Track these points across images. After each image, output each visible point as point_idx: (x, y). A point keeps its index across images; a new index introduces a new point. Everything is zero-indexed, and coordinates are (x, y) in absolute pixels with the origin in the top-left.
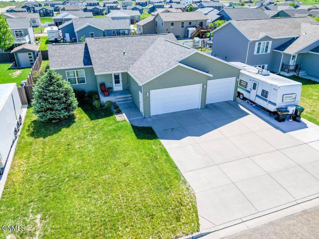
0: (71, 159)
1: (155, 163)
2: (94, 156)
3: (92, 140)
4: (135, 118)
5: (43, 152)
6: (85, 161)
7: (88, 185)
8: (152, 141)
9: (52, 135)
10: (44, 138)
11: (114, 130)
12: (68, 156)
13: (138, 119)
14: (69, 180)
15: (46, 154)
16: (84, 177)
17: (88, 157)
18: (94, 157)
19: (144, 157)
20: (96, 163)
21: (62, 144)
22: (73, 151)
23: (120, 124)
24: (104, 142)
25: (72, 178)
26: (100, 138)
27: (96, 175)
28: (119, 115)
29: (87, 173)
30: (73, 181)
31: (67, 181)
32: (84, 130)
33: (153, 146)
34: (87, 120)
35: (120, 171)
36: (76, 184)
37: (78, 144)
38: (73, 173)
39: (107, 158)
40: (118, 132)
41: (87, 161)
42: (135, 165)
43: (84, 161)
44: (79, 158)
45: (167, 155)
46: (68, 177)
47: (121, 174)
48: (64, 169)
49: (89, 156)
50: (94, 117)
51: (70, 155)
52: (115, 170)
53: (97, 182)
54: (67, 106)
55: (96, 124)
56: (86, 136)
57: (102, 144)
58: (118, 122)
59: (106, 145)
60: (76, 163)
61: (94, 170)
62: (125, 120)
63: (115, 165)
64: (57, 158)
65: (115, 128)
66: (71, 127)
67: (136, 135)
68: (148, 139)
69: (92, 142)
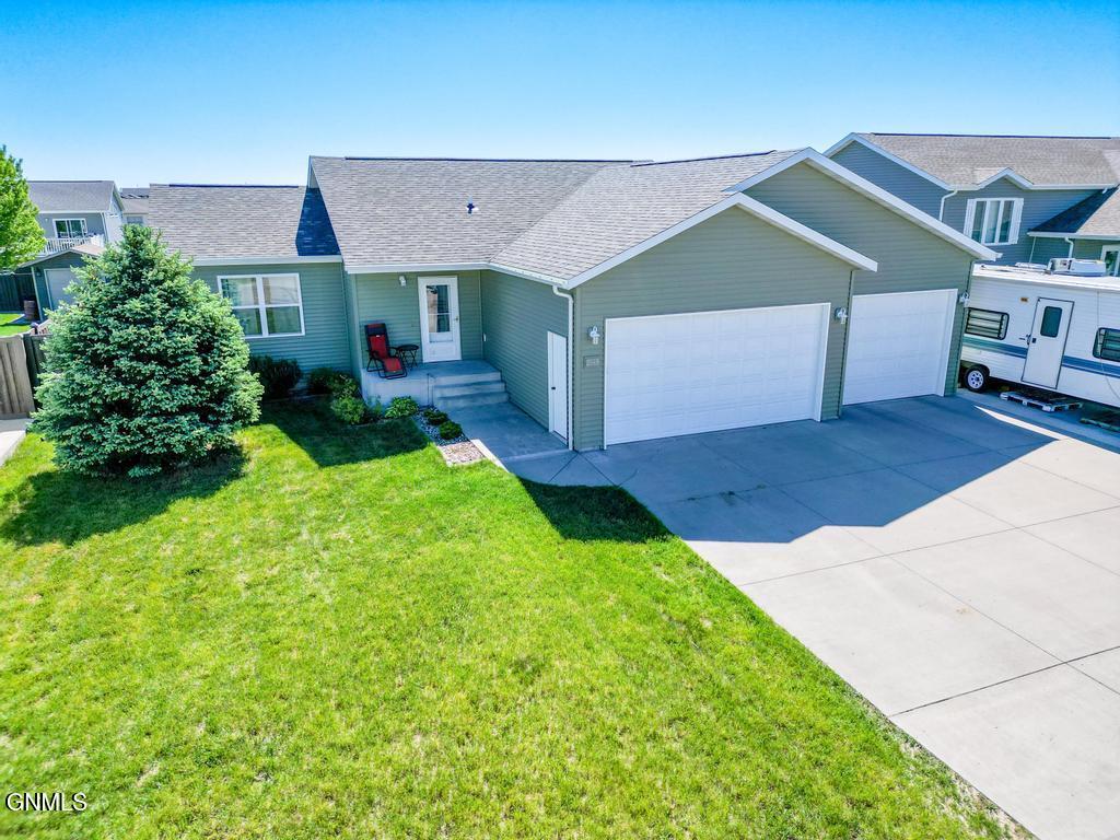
0: (195, 645)
1: (699, 660)
2: (334, 626)
3: (326, 548)
4: (533, 456)
5: (45, 609)
6: (277, 652)
7: (292, 810)
8: (643, 549)
9: (118, 527)
10: (69, 544)
11: (436, 502)
12: (186, 626)
13: (548, 459)
14: (165, 779)
15: (55, 619)
16: (271, 752)
17: (301, 634)
18: (334, 628)
19: (625, 625)
20: (344, 664)
21: (158, 569)
22: (218, 600)
23: (461, 478)
24: (386, 555)
25: (188, 764)
26: (366, 537)
27: (346, 737)
28: (454, 446)
29: (291, 725)
30: (191, 786)
31: (151, 786)
32: (285, 508)
33: (659, 572)
34: (301, 466)
35: (496, 709)
36: (207, 806)
37: (248, 567)
38: (200, 731)
39: (410, 634)
40: (460, 508)
41: (295, 655)
42: (581, 673)
43: (274, 654)
44: (244, 637)
45: (754, 617)
46: (162, 754)
47: (507, 728)
48: (143, 702)
49: (304, 623)
50: (337, 454)
51: (196, 621)
52: (466, 705)
53: (355, 787)
54: (211, 400)
55: (346, 483)
56: (293, 531)
57: (375, 565)
58: (454, 471)
59: (399, 568)
60: (222, 667)
61: (333, 703)
62: (483, 464)
63: (464, 672)
64: (116, 640)
65: (442, 493)
66: (219, 495)
67: (555, 522)
68: (620, 536)
69: (325, 555)
